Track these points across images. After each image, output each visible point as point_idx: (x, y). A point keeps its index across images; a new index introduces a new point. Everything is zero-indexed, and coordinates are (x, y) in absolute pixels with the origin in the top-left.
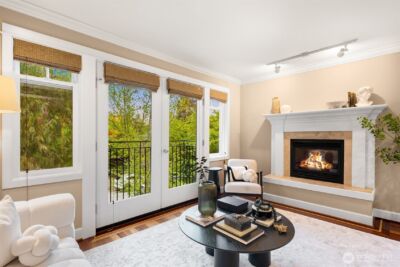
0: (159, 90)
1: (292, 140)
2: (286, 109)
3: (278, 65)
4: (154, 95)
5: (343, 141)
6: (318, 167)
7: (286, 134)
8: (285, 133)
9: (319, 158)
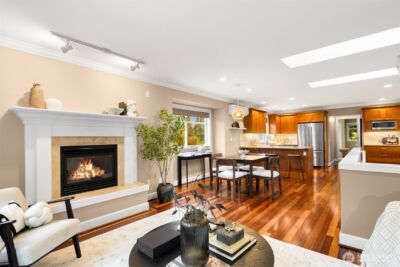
1: (62, 149)
5: (116, 146)
6: (88, 175)
7: (55, 139)
8: (53, 138)
9: (90, 167)
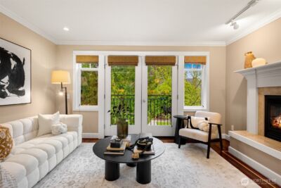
0: (139, 64)
1: (266, 96)
2: (258, 63)
3: (234, 21)
4: (136, 68)
7: (259, 90)
